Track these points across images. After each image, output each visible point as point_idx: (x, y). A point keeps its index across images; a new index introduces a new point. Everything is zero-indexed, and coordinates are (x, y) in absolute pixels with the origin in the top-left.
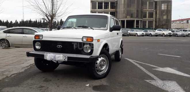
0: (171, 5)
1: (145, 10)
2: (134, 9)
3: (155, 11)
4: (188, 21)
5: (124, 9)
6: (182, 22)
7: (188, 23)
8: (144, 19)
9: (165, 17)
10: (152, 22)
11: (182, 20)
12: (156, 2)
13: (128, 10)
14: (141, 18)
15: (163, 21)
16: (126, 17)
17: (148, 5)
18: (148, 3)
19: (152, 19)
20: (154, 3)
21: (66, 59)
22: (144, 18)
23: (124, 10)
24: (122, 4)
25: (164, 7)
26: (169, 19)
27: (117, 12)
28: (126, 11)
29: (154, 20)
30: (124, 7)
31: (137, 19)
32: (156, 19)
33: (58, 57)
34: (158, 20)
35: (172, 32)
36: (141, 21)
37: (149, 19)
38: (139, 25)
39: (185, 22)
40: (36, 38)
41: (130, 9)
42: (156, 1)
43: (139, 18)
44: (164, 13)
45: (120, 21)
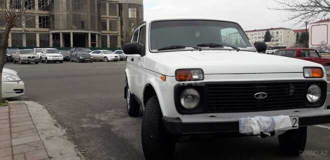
0: (142, 12)
1: (105, 16)
2: (85, 14)
3: (119, 19)
5: (69, 13)
8: (103, 32)
10: (116, 37)
12: (120, 5)
13: (75, 15)
14: (99, 30)
16: (71, 29)
17: (108, 8)
18: (107, 5)
19: (115, 32)
20: (118, 6)
21: (297, 125)
22: (103, 30)
23: (67, 14)
24: (62, 3)
25: (131, 14)
28: (71, 16)
29: (120, 34)
30: (68, 9)
31: (92, 32)
32: (122, 32)
34: (124, 34)
36: (99, 34)
37: (111, 32)
38: (95, 41)
41: (79, 13)
42: (121, 2)
43: (95, 31)
44: (133, 24)
45: (61, 34)
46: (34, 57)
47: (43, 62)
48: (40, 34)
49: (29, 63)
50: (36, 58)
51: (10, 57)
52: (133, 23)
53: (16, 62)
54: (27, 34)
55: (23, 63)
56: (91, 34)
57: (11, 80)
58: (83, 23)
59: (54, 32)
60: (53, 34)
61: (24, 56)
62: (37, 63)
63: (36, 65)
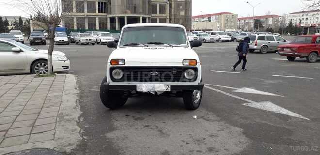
1: (155, 1)
3: (168, 3)
4: (210, 18)
6: (202, 20)
7: (210, 21)
8: (153, 15)
9: (182, 13)
10: (165, 20)
11: (203, 17)
14: (149, 14)
15: (181, 19)
16: (125, 13)
19: (164, 15)
21: (169, 89)
22: (153, 13)
26: (188, 16)
27: (110, 3)
29: (168, 17)
32: (170, 16)
33: (159, 87)
34: (173, 17)
35: (198, 35)
36: (149, 18)
37: (161, 15)
39: (206, 19)
40: (113, 64)
43: (146, 15)
44: (181, 7)
45: (117, 18)
46: (90, 40)
47: (98, 43)
48: (99, 18)
49: (87, 44)
50: (92, 40)
51: (73, 39)
52: (181, 5)
53: (77, 44)
54: (88, 18)
55: (83, 44)
56: (143, 17)
57: (61, 59)
58: (135, 8)
59: (111, 16)
60: (111, 18)
61: (83, 39)
62: (93, 44)
63: (92, 46)
